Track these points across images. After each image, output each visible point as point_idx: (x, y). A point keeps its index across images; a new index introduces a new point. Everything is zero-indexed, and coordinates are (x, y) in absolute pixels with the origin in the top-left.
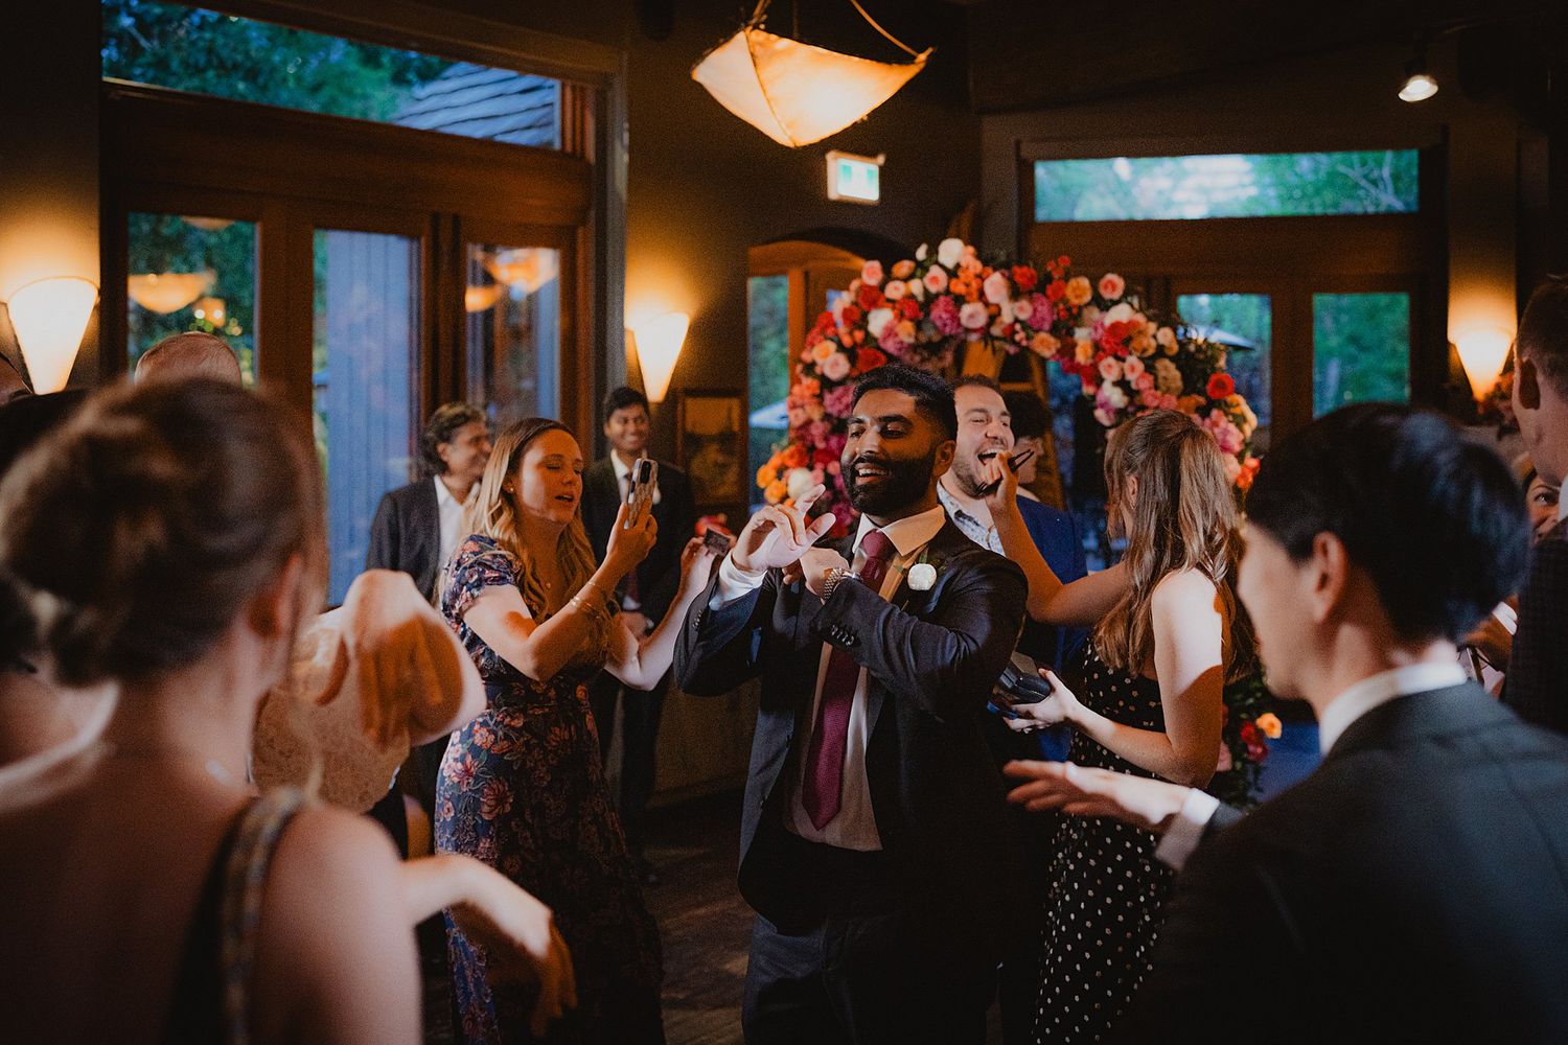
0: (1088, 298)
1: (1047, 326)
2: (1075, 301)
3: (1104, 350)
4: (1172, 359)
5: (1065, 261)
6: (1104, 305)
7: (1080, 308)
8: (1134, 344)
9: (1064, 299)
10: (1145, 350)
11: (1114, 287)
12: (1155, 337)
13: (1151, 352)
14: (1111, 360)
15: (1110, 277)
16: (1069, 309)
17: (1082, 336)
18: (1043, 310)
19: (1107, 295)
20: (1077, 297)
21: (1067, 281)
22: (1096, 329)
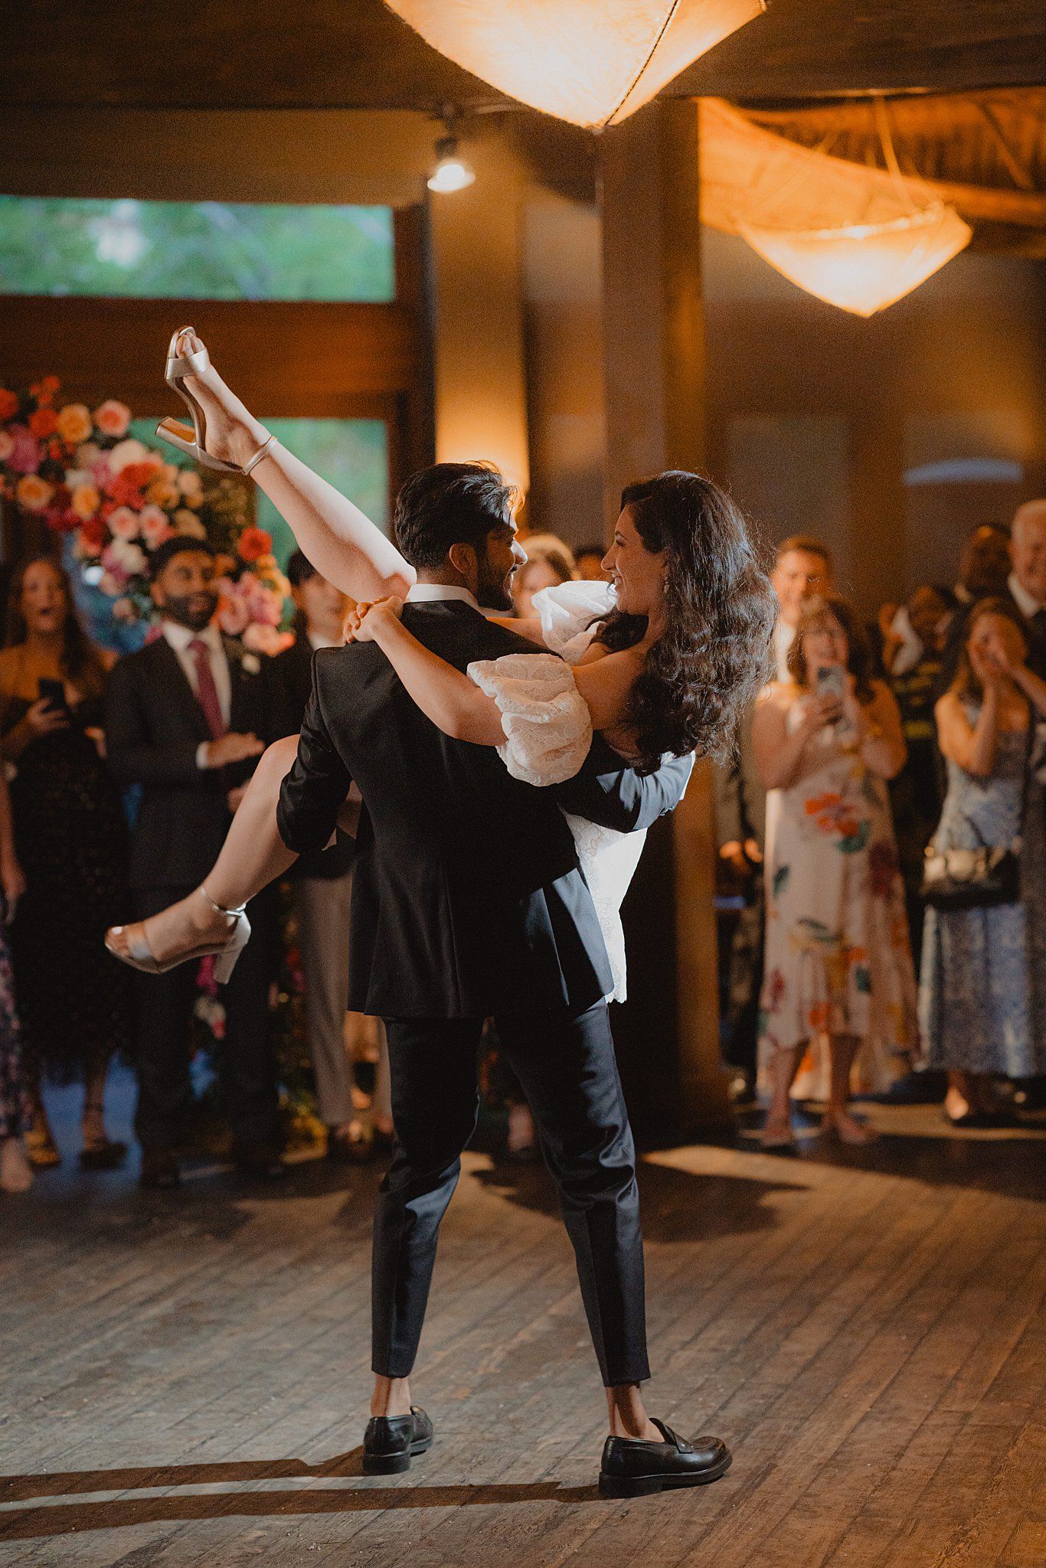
0: (87, 432)
1: (32, 467)
2: (70, 437)
3: (112, 500)
4: (196, 512)
5: (52, 384)
6: (109, 444)
7: (76, 445)
8: (150, 494)
9: (56, 434)
10: (167, 501)
11: (114, 418)
12: (176, 483)
13: (174, 503)
14: (124, 513)
15: (112, 406)
16: (63, 446)
17: (78, 481)
18: (28, 446)
19: (109, 430)
20: (75, 431)
21: (58, 410)
22: (96, 472)
